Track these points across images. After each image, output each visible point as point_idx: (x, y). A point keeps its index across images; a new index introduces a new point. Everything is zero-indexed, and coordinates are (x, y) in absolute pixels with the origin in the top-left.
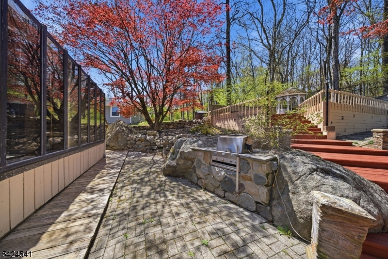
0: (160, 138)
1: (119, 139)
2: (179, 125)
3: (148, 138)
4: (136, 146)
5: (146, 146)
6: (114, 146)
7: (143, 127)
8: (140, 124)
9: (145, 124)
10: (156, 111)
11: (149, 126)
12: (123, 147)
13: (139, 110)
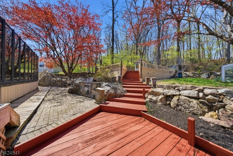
0: (69, 80)
1: (46, 81)
2: (83, 74)
3: (63, 80)
4: (56, 84)
5: (62, 84)
6: (42, 84)
7: (60, 74)
8: (59, 73)
9: (62, 73)
10: (69, 66)
11: (64, 74)
12: (48, 85)
13: (58, 65)
